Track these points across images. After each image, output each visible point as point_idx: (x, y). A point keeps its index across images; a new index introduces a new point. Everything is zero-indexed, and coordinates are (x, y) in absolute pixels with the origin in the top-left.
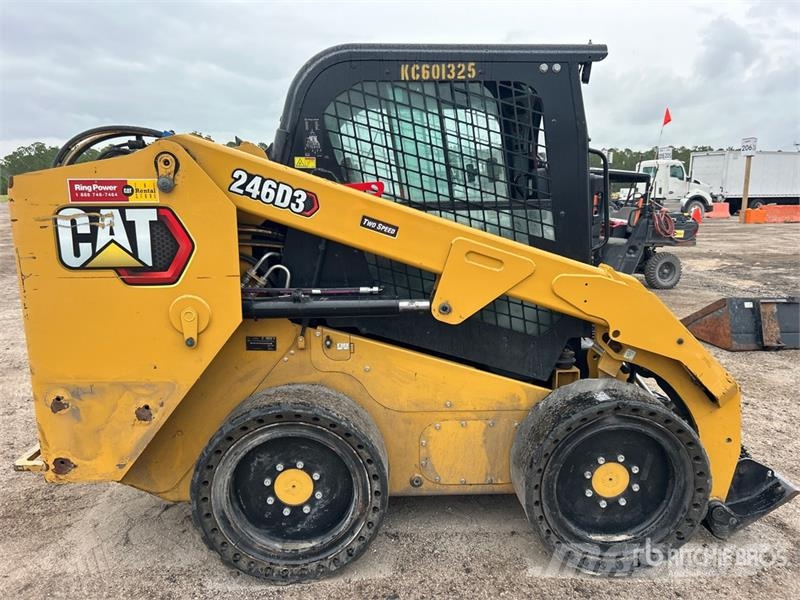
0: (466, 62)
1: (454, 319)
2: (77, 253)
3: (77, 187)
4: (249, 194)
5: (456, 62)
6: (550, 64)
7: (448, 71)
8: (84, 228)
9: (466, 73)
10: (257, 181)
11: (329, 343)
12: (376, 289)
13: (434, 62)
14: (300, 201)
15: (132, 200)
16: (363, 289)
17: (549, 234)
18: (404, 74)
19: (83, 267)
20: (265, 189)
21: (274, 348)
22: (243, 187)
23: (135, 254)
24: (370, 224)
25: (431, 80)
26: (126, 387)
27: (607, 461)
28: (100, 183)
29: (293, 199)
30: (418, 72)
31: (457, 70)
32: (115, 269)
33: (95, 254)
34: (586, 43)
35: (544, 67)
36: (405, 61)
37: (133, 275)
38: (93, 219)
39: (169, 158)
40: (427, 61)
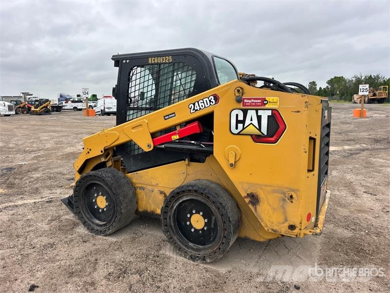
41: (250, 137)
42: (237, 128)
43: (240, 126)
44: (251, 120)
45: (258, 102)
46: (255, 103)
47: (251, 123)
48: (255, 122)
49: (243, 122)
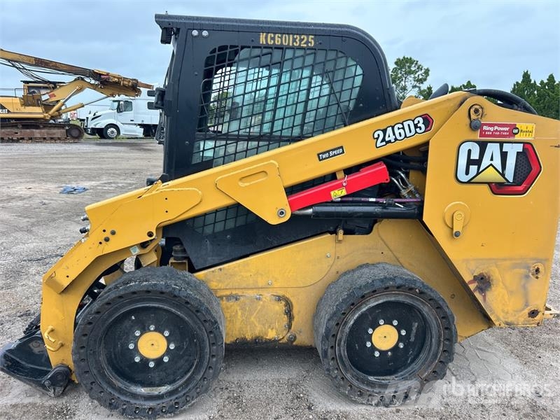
41: (486, 187)
42: (467, 173)
43: (473, 169)
44: (492, 159)
45: (504, 131)
46: (500, 131)
47: (491, 165)
48: (497, 162)
49: (478, 162)
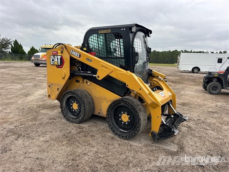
0: (109, 29)
1: (100, 79)
2: (52, 63)
3: (53, 52)
4: (72, 54)
5: (107, 29)
6: (123, 28)
7: (106, 31)
8: (53, 59)
9: (109, 31)
10: (73, 51)
11: (87, 83)
12: (90, 72)
13: (104, 30)
14: (79, 55)
15: (58, 54)
16: (88, 72)
17: (124, 64)
18: (99, 33)
19: (53, 65)
20: (74, 53)
21: (79, 82)
22: (72, 53)
23: (58, 63)
24: (88, 60)
25: (103, 33)
26: (56, 84)
27: (127, 114)
28: (55, 52)
29: (78, 55)
30: (101, 32)
31: (108, 31)
32: (56, 65)
33: (54, 63)
34: (133, 23)
35: (122, 29)
36: (99, 30)
37: (58, 66)
38: (54, 57)
39: (62, 48)
40: (103, 30)
